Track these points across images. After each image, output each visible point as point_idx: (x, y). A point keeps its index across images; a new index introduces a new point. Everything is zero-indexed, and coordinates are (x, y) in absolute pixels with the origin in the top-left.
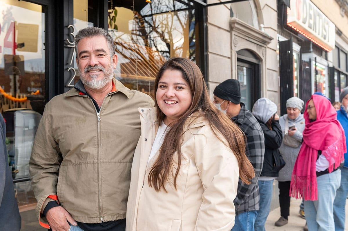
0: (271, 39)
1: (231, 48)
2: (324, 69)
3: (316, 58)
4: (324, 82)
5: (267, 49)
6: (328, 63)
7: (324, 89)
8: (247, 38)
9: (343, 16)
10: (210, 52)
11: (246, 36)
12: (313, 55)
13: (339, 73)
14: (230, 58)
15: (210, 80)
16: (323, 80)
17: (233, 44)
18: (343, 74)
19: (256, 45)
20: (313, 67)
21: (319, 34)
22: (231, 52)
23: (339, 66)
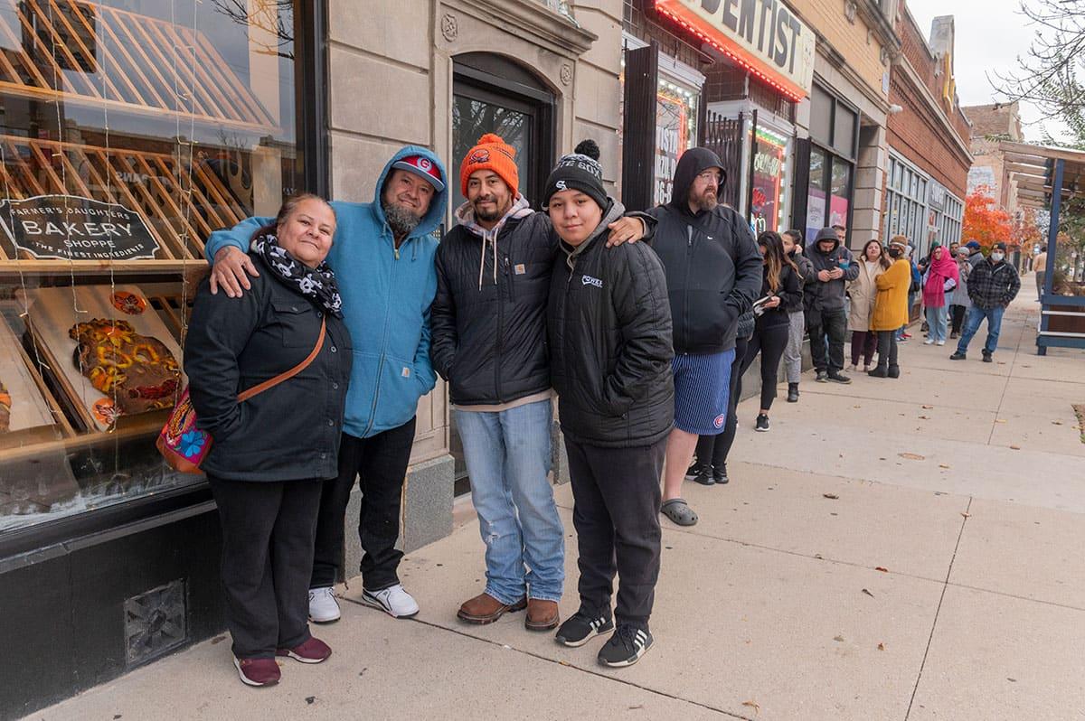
0: (589, 38)
1: (432, 44)
2: (784, 144)
3: (755, 111)
4: (782, 174)
5: (579, 66)
6: (795, 129)
7: (781, 190)
8: (500, 25)
9: (850, 21)
10: (336, 43)
11: (494, 17)
12: (750, 105)
13: (830, 157)
14: (428, 72)
15: (334, 125)
16: (779, 169)
17: (437, 31)
18: (842, 161)
19: (538, 48)
20: (748, 132)
21: (760, 48)
22: (432, 55)
23: (831, 142)
